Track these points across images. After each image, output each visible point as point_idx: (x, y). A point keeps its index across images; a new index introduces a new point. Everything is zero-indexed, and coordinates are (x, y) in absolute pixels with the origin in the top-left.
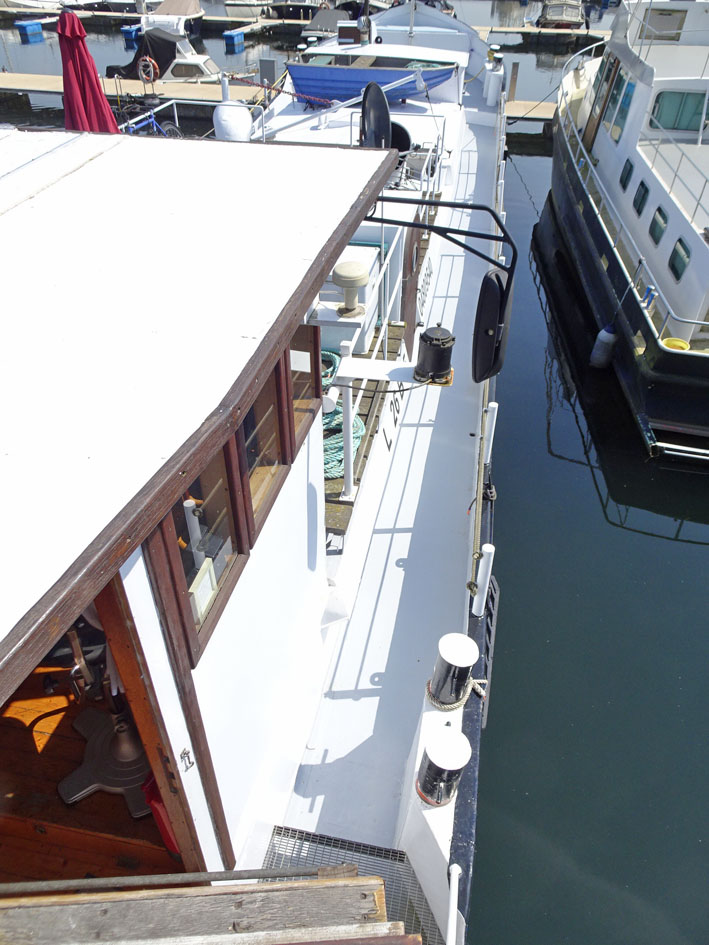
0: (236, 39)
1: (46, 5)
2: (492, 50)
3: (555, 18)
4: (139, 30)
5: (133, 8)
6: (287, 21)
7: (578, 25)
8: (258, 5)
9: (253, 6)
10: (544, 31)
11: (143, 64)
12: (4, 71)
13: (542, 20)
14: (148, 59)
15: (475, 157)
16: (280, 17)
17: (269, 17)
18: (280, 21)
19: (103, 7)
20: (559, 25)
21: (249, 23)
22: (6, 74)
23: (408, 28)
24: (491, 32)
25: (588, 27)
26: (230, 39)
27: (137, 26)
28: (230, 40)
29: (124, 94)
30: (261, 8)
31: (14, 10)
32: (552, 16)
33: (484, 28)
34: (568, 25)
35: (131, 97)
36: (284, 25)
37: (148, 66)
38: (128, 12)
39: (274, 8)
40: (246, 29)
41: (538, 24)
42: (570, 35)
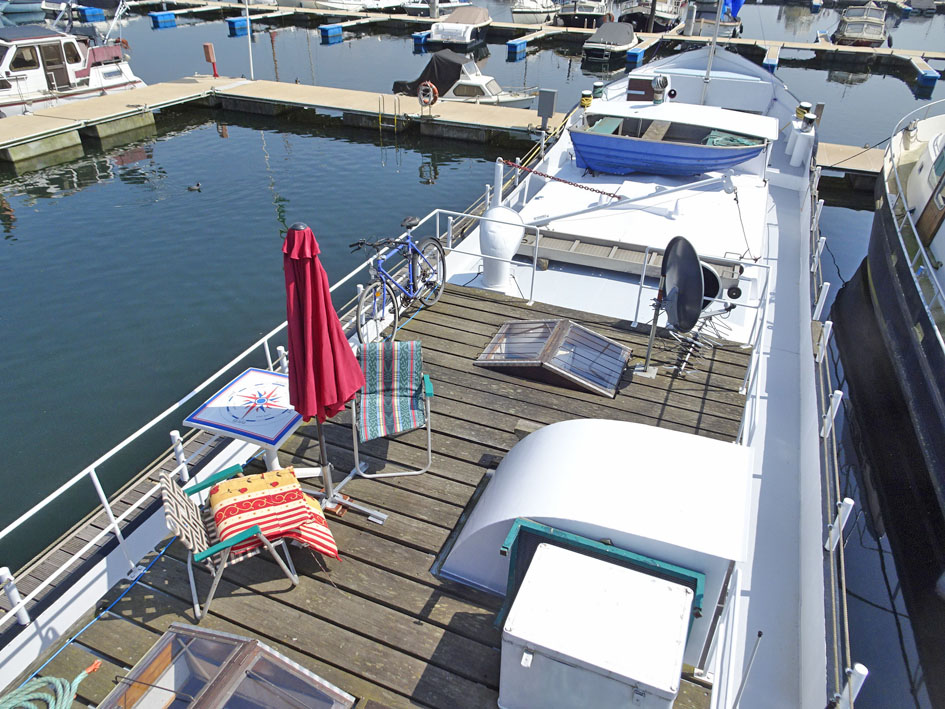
0: (518, 48)
1: (350, 7)
2: (801, 107)
3: (854, 35)
4: (429, 36)
5: (427, 13)
6: (571, 30)
7: (879, 43)
8: (544, 12)
9: (540, 13)
10: (842, 48)
11: (424, 88)
12: (296, 82)
13: (839, 36)
14: (429, 83)
15: (775, 231)
16: (566, 25)
17: (555, 24)
18: (564, 29)
19: (400, 10)
20: (858, 43)
21: (534, 31)
22: (299, 86)
23: (703, 73)
24: (783, 48)
25: (890, 45)
26: (513, 48)
27: (428, 32)
28: (512, 50)
29: (401, 114)
30: (546, 15)
31: (321, 12)
32: (849, 33)
33: (774, 43)
34: (868, 44)
35: (408, 117)
36: (567, 33)
37: (428, 91)
38: (422, 16)
39: (561, 16)
40: (529, 38)
41: (834, 39)
42: (871, 54)
